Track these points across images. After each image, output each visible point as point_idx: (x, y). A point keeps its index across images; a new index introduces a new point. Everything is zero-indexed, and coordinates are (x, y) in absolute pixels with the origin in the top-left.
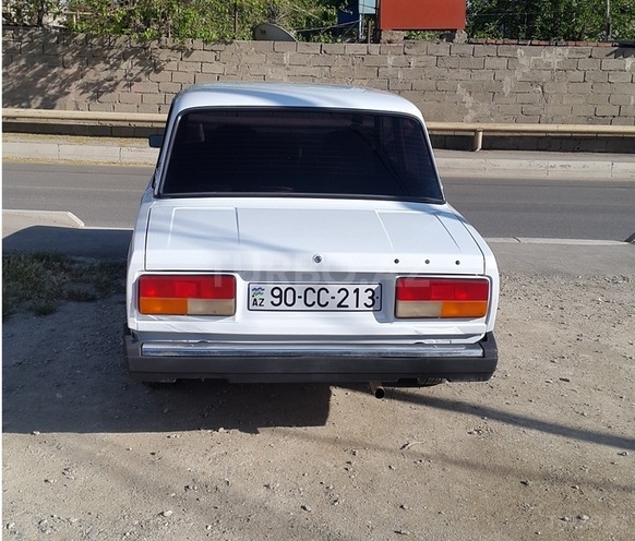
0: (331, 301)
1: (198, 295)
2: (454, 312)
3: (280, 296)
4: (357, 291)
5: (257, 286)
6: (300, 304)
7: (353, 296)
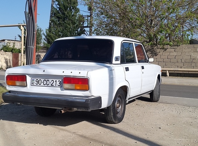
0: (49, 84)
1: (18, 80)
2: (78, 88)
3: (38, 82)
4: (56, 81)
5: (33, 79)
6: (42, 84)
7: (55, 82)
